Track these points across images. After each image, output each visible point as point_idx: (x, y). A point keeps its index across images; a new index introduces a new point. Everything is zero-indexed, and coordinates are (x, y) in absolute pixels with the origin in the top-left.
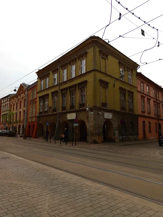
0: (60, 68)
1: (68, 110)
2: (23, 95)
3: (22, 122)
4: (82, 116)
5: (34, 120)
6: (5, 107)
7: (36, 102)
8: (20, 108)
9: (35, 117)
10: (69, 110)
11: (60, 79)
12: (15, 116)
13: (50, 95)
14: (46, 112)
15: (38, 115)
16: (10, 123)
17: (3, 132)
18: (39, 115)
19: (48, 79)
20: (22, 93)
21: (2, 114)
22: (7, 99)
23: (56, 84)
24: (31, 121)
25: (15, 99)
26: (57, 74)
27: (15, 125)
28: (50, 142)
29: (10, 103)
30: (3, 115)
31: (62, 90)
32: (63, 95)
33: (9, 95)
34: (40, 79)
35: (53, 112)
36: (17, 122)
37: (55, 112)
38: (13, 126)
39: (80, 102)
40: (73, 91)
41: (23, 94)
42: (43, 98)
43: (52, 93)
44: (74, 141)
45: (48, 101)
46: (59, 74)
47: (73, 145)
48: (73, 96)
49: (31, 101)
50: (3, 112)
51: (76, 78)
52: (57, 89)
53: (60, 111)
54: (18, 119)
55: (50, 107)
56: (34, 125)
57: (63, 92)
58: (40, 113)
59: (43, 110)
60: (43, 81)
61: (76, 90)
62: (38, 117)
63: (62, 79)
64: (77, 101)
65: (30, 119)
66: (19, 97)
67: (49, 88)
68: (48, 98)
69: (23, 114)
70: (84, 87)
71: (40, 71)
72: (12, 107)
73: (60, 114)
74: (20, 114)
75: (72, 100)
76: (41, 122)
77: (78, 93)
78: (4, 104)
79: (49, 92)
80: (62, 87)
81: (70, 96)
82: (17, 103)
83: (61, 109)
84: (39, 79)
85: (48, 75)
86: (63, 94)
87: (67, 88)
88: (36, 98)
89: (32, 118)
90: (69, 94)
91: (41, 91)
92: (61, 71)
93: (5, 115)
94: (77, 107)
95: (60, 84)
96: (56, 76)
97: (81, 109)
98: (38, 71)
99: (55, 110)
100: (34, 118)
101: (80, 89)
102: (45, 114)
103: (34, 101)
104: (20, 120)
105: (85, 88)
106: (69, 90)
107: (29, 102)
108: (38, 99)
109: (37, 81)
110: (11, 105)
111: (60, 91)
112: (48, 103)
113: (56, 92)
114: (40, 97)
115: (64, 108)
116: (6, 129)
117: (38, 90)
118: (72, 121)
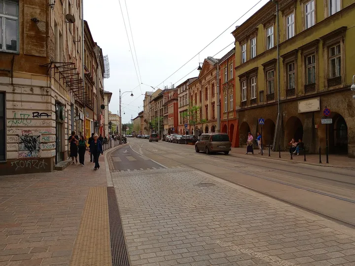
0: (280, 13)
1: (300, 94)
2: (209, 78)
3: (210, 121)
4: (336, 104)
5: (231, 116)
6: (183, 100)
7: (234, 86)
8: (206, 99)
9: (234, 111)
10: (302, 93)
11: (279, 35)
12: (198, 112)
13: (261, 68)
14: (254, 101)
15: (238, 108)
16: (193, 123)
17: (184, 137)
18: (240, 108)
19: (254, 41)
20: (207, 75)
21: (179, 110)
22: (184, 86)
23: (272, 45)
24: (226, 118)
25: (198, 85)
26: (273, 28)
27: (199, 127)
28: (269, 155)
29: (190, 93)
30: (181, 112)
31: (285, 57)
32: (289, 66)
33: (188, 80)
34: (240, 43)
35: (268, 100)
36: (202, 122)
37: (271, 100)
38: (196, 128)
39: (328, 75)
40: (310, 54)
41: (210, 76)
42: (247, 77)
43: (265, 65)
44: (317, 154)
45: (257, 82)
46: (278, 26)
47: (320, 162)
48: (311, 66)
49: (225, 84)
50: (180, 107)
51: (317, 26)
52: (275, 55)
53: (282, 98)
54: (204, 118)
55: (262, 92)
56: (232, 126)
57: (287, 60)
58: (243, 104)
59: (247, 98)
60: (245, 47)
61: (317, 51)
62: (240, 111)
63: (285, 35)
64: (322, 74)
65: (226, 115)
66: (203, 81)
67: (259, 57)
68: (257, 76)
69: (211, 109)
70: (339, 42)
71: (238, 28)
72: (194, 99)
73: (282, 103)
74: (207, 109)
75: (309, 74)
76: (245, 120)
77: (323, 56)
78: (181, 95)
79: (259, 64)
80: (285, 51)
81: (304, 66)
82: (200, 92)
83: (283, 92)
84: (238, 43)
85: (255, 32)
86: (287, 64)
87: (296, 51)
88: (233, 79)
89: (228, 113)
90: (302, 61)
91: (243, 65)
92: (282, 20)
93: (183, 111)
94: (321, 87)
95: (279, 46)
96: (271, 31)
97: (331, 88)
98: (235, 29)
99: (271, 96)
100: (230, 114)
101: (328, 47)
102: (253, 106)
103: (230, 84)
104: (207, 119)
105: (341, 44)
106: (301, 54)
107: (222, 87)
108: (237, 79)
109: (234, 49)
110: (192, 96)
111: (282, 59)
112: (257, 86)
113: (273, 62)
114: (241, 77)
115: (290, 91)
116: (187, 133)
117: (237, 65)
118: (311, 115)
